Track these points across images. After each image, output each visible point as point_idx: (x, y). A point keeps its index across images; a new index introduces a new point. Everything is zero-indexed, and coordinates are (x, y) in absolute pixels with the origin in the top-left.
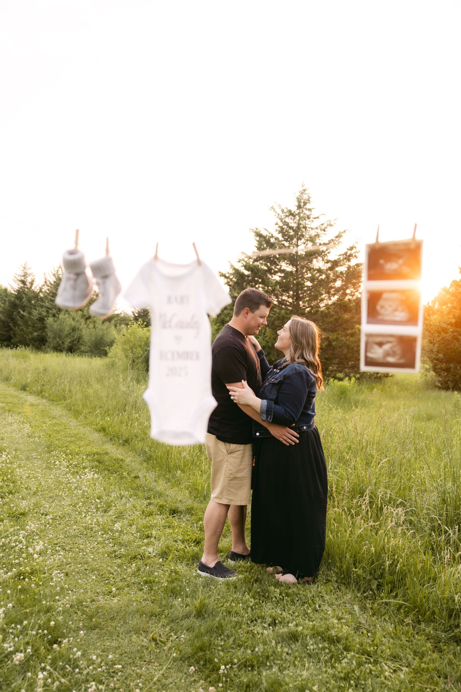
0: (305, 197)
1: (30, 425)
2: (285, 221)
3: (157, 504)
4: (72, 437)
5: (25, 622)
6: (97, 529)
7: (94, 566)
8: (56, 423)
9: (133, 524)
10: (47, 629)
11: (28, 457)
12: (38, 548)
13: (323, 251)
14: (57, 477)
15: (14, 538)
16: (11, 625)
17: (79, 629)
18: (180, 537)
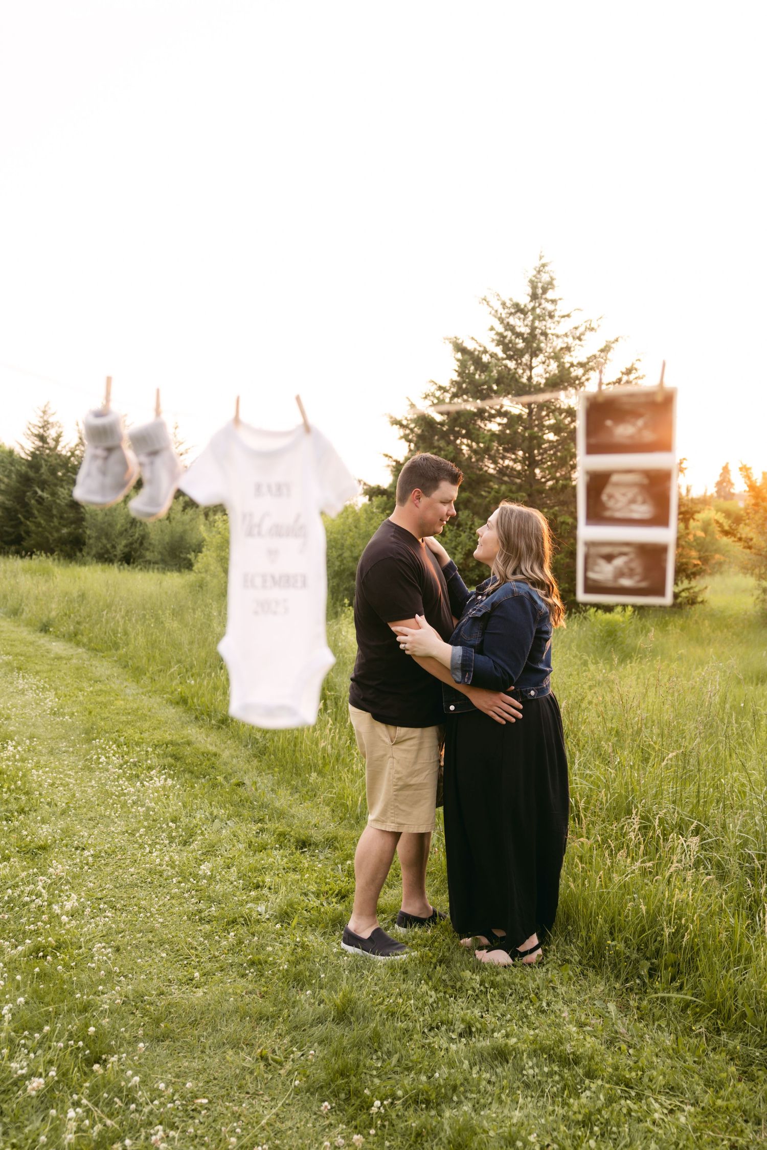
0: (545, 278)
1: (56, 694)
2: (508, 323)
3: (275, 832)
4: (129, 714)
5: (47, 1028)
6: (170, 874)
7: (164, 936)
8: (101, 690)
9: (233, 865)
10: (83, 1040)
11: (52, 749)
12: (68, 906)
13: (577, 378)
14: (102, 784)
15: (28, 889)
16: (23, 1033)
17: (137, 1040)
18: (313, 888)
